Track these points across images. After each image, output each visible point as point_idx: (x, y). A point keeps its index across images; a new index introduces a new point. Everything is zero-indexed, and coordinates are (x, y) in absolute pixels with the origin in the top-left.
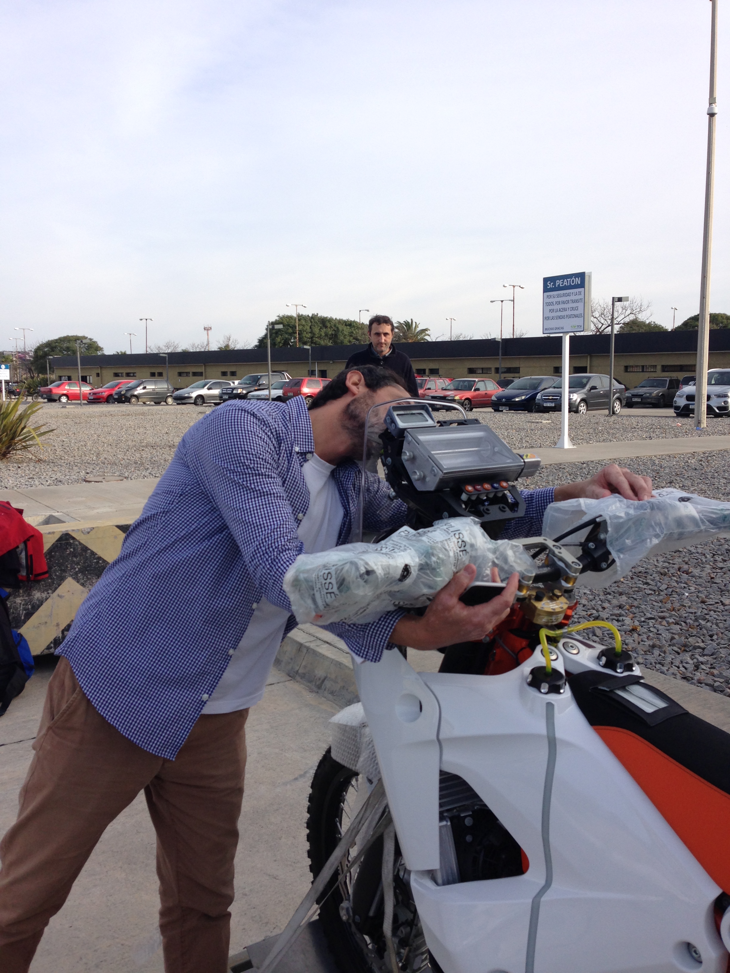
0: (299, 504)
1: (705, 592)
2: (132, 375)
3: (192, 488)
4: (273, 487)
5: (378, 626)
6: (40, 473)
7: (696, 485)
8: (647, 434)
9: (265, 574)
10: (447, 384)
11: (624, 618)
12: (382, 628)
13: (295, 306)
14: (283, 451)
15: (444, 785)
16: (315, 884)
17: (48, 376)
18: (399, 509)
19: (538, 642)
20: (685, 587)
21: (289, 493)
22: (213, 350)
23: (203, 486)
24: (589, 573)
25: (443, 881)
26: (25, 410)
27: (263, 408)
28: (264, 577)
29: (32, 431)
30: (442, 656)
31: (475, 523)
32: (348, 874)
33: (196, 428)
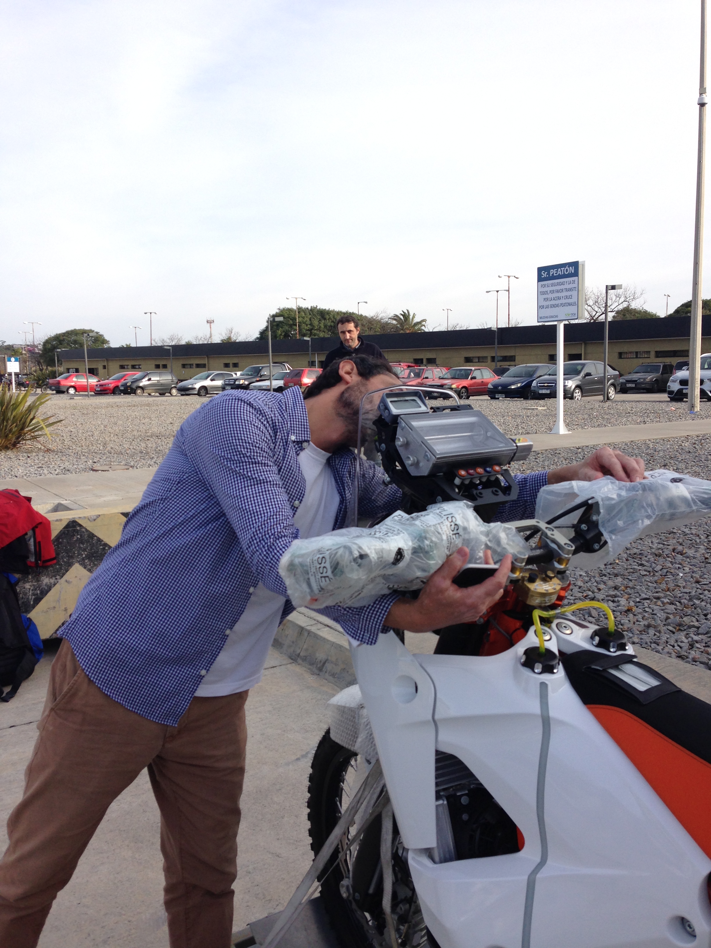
0: (294, 491)
1: (700, 572)
2: (137, 367)
3: (190, 476)
4: (269, 475)
5: (373, 609)
6: (49, 462)
7: (690, 467)
8: (642, 419)
9: (262, 560)
10: (444, 373)
11: (620, 599)
12: (377, 611)
13: (295, 299)
14: (279, 440)
15: (440, 764)
16: (317, 861)
17: (57, 368)
18: (395, 495)
19: (531, 623)
20: (679, 568)
21: (285, 481)
22: (216, 342)
23: (201, 474)
24: (582, 555)
25: (440, 859)
26: (33, 402)
27: (259, 398)
28: (260, 563)
29: (41, 422)
30: (437, 638)
31: (468, 506)
32: (348, 852)
33: (194, 417)
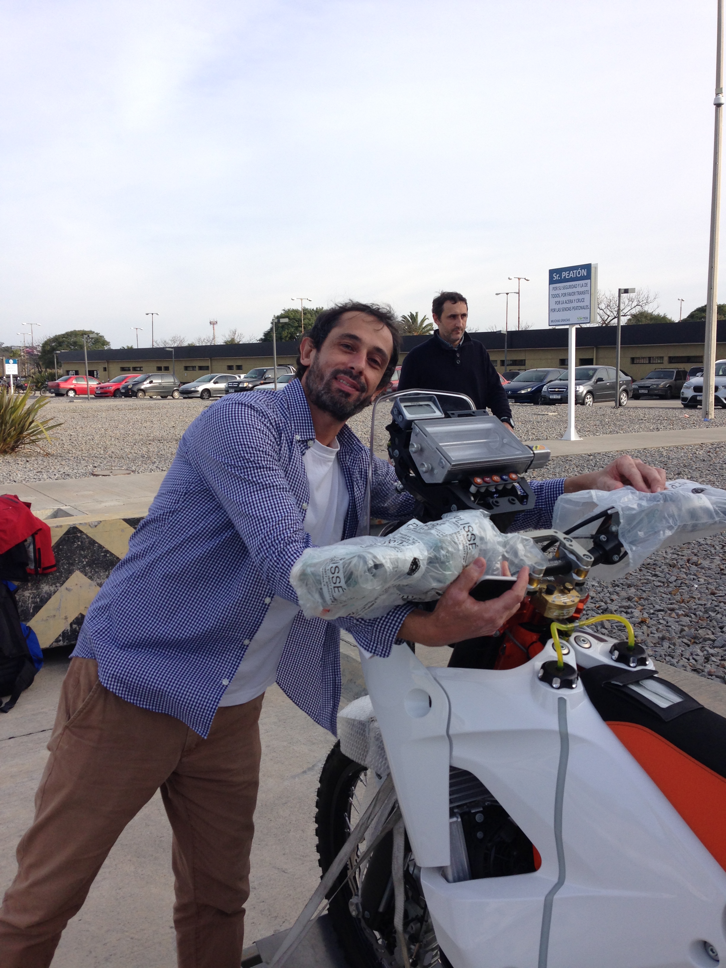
0: (302, 493)
1: (715, 584)
2: (139, 369)
3: (196, 486)
4: (275, 480)
6: (48, 467)
7: (704, 476)
8: (655, 426)
11: (633, 610)
12: (391, 623)
13: (300, 300)
14: (284, 441)
15: (454, 781)
16: (325, 878)
17: (55, 371)
18: (407, 501)
19: (549, 636)
20: (694, 579)
22: (219, 344)
24: (601, 566)
25: (454, 878)
26: (32, 405)
27: (260, 399)
28: (271, 570)
29: (40, 425)
30: (451, 650)
31: (485, 515)
32: (357, 870)
33: (196, 425)
